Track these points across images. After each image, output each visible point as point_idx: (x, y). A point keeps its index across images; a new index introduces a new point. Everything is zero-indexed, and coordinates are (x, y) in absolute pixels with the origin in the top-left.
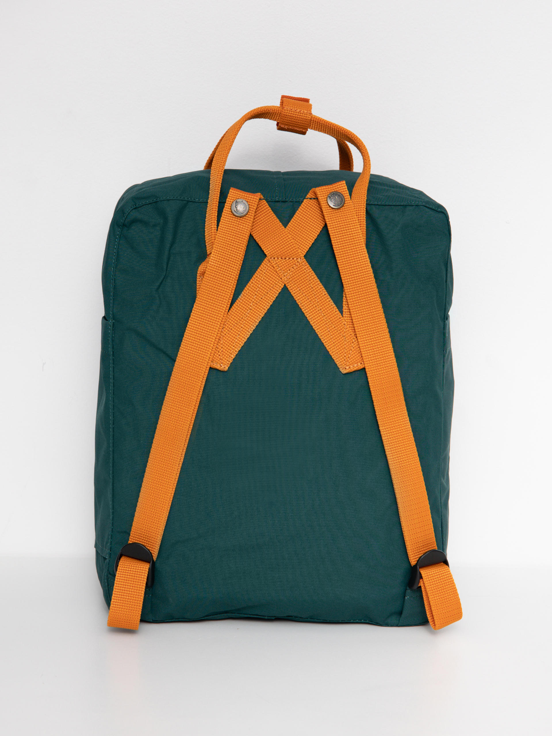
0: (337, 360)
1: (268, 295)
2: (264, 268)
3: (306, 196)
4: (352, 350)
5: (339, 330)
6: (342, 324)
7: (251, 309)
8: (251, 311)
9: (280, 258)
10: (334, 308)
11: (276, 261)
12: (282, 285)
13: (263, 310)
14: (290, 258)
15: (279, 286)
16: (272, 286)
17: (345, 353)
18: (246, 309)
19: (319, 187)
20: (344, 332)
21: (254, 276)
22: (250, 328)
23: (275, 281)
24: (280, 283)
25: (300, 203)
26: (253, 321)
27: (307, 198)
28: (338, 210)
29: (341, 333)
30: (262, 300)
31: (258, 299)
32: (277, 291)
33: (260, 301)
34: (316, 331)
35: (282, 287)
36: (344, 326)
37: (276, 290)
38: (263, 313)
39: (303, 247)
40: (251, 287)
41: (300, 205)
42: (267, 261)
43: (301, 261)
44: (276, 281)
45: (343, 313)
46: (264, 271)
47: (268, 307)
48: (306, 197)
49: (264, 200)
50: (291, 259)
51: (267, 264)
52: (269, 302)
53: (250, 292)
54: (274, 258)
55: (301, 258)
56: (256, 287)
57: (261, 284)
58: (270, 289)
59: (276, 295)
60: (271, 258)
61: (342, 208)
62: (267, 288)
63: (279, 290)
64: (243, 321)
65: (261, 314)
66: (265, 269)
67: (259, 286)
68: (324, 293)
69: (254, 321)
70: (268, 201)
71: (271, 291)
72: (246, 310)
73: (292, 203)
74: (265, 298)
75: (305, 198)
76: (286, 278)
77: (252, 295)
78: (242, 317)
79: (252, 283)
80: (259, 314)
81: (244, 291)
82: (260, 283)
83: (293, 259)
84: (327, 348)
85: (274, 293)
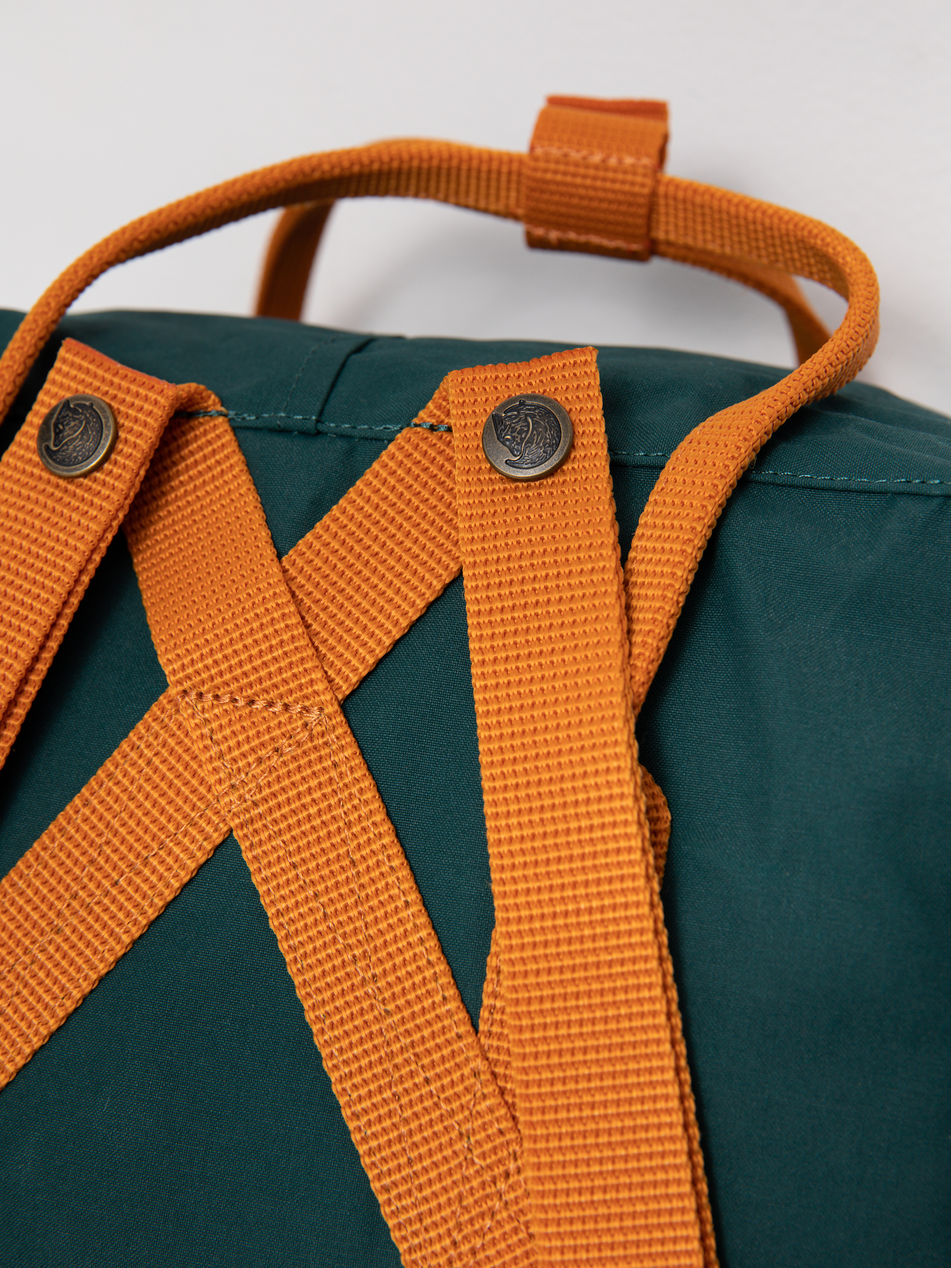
0: (414, 1256)
1: (147, 872)
2: (151, 739)
3: (416, 415)
4: (498, 1217)
5: (448, 1100)
6: (466, 1071)
7: (58, 931)
8: (59, 940)
9: (226, 699)
10: (440, 982)
11: (203, 710)
12: (216, 830)
13: (112, 942)
14: (271, 704)
15: (202, 831)
16: (171, 827)
17: (459, 1227)
18: (35, 925)
19: (466, 370)
20: (467, 1113)
21: (100, 773)
22: (35, 1022)
23: (187, 808)
24: (209, 822)
25: (381, 442)
26: (56, 989)
27: (416, 425)
28: (528, 488)
29: (451, 1114)
30: (114, 892)
31: (99, 885)
32: (192, 856)
33: (107, 893)
34: (336, 1088)
35: (217, 838)
36: (472, 1080)
37: (186, 850)
38: (107, 955)
39: (348, 655)
40: (79, 821)
41: (376, 455)
42: (168, 707)
43: (319, 723)
44: (194, 807)
45: (478, 1015)
46: (148, 753)
47: (134, 930)
48: (416, 420)
49: (221, 419)
50: (278, 708)
51: (166, 720)
52: (145, 904)
53: (69, 845)
54: (200, 695)
55: (321, 709)
56: (101, 826)
57: (123, 815)
58: (162, 845)
59: (183, 873)
60: (185, 693)
61: (550, 481)
62: (147, 838)
63: (199, 854)
64: (12, 980)
65: (95, 960)
66: (155, 743)
67: (116, 823)
68: (403, 899)
69: (63, 988)
70: (234, 424)
71: (161, 852)
72: (35, 933)
73: (340, 444)
74: (130, 882)
75: (408, 425)
76: (240, 797)
77: (76, 862)
78: (11, 961)
79: (86, 803)
80: (87, 961)
81: (45, 838)
82: (118, 809)
83: (286, 707)
84: (375, 1186)
85: (176, 866)
